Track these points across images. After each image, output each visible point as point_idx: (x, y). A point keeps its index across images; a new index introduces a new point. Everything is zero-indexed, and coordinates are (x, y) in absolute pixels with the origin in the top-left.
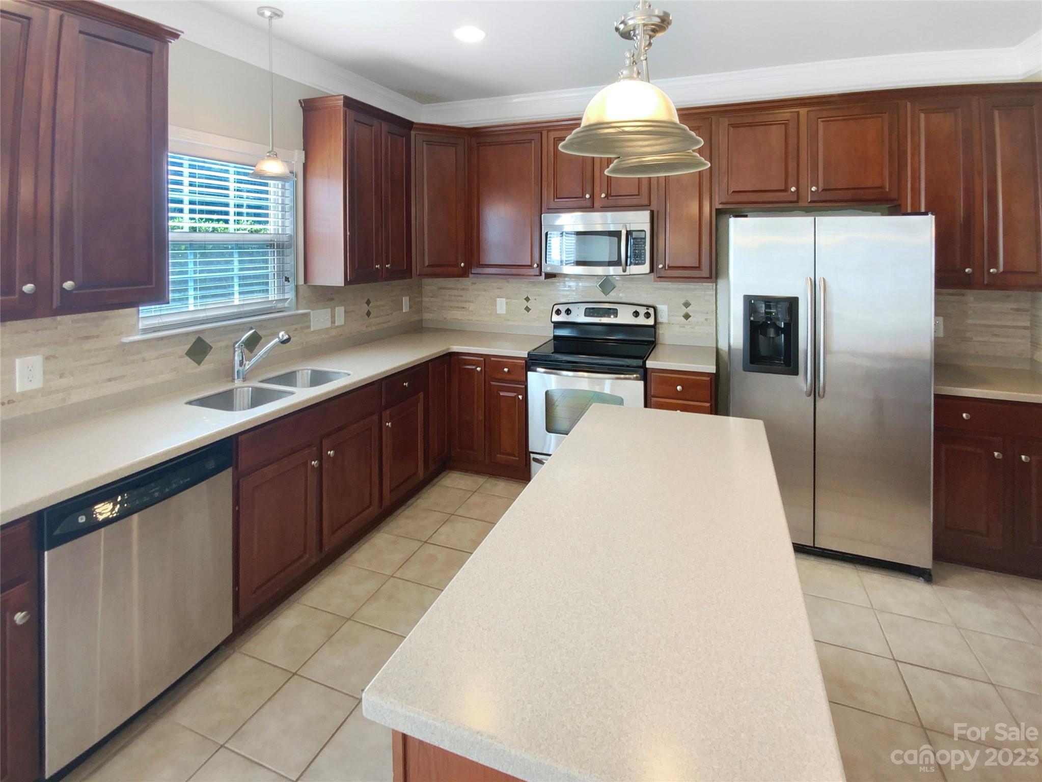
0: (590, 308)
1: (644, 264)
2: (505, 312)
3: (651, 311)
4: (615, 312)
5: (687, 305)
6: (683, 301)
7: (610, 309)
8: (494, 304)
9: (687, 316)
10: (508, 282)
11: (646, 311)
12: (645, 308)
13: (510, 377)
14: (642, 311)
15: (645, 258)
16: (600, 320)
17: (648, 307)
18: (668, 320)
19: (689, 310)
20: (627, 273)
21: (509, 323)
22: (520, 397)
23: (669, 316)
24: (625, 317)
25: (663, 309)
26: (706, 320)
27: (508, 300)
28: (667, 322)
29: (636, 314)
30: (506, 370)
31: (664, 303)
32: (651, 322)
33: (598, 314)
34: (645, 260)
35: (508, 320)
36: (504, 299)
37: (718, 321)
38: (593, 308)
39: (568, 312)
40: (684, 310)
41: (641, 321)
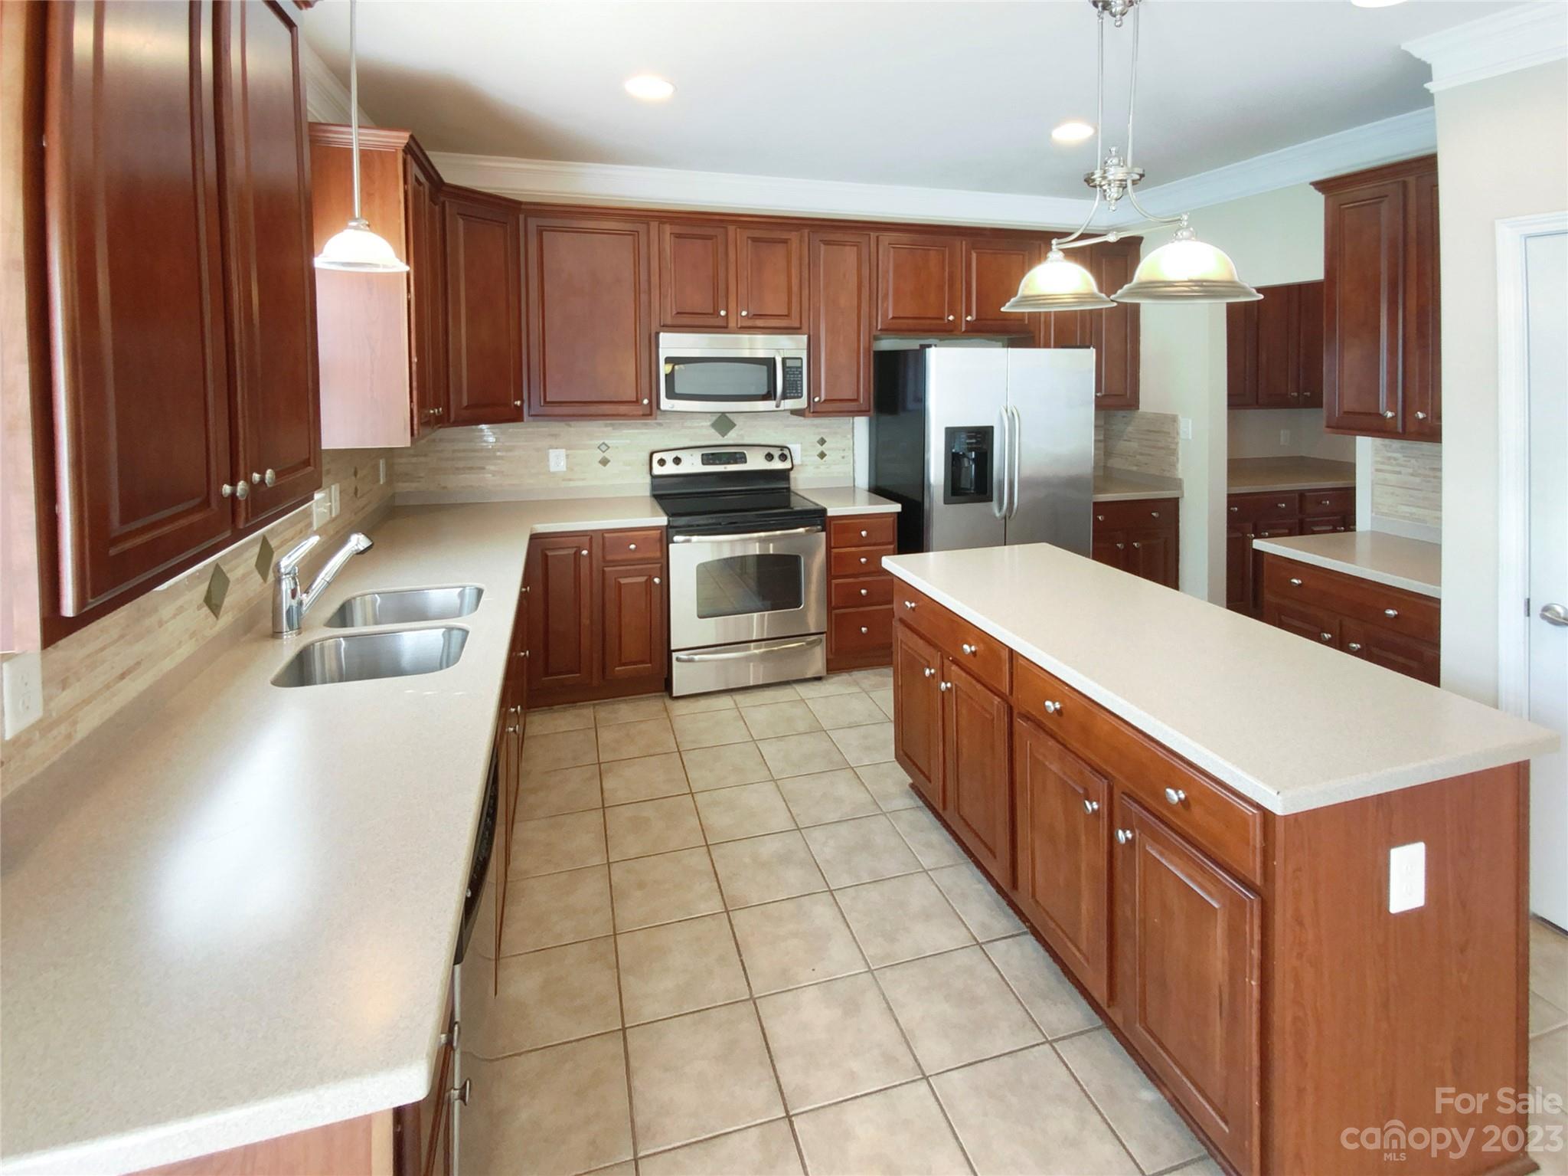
0: (707, 455)
1: (801, 397)
2: (565, 469)
3: (786, 452)
4: (742, 459)
5: (822, 442)
6: (818, 438)
7: (736, 453)
8: (546, 458)
9: (822, 455)
10: (570, 426)
11: (780, 452)
12: (779, 449)
13: (639, 555)
14: (776, 453)
15: (802, 390)
16: (725, 468)
17: (782, 448)
18: (802, 461)
19: (824, 448)
20: (781, 408)
21: (572, 484)
22: (657, 580)
23: (802, 456)
24: (755, 462)
25: (796, 448)
26: (843, 457)
27: (569, 452)
28: (800, 463)
29: (769, 457)
30: (632, 546)
31: (796, 443)
32: (786, 465)
33: (720, 460)
34: (802, 393)
35: (570, 480)
36: (564, 450)
37: (855, 458)
38: (713, 454)
39: (677, 461)
40: (820, 448)
41: (777, 465)
